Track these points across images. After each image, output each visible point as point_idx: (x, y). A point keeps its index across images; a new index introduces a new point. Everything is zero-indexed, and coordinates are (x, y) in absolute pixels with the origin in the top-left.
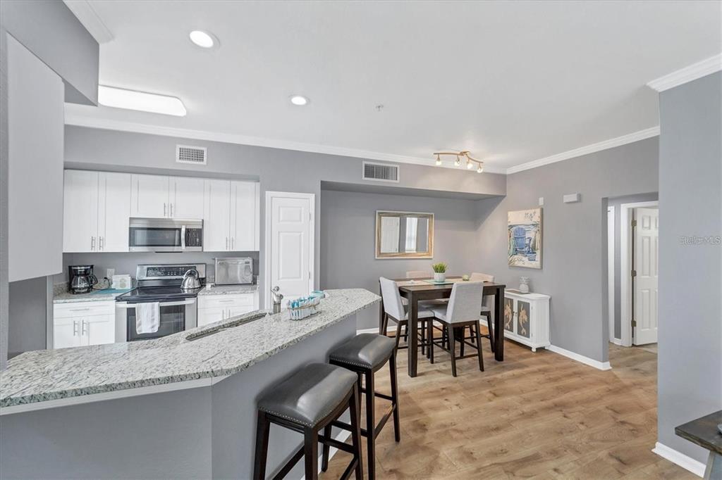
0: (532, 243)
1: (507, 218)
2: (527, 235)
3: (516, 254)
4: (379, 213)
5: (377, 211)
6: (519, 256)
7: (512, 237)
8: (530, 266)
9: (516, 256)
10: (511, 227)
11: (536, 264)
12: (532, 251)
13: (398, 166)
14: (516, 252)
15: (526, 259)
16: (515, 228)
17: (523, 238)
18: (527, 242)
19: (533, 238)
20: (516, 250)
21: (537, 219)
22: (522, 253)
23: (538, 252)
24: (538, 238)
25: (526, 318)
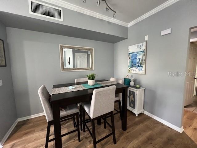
0: (140, 61)
1: (128, 49)
2: (138, 57)
3: (132, 67)
4: (61, 46)
5: (60, 45)
6: (134, 68)
7: (130, 59)
8: (139, 73)
9: (132, 68)
10: (130, 54)
11: (142, 72)
12: (141, 65)
13: (61, 9)
14: (132, 66)
15: (137, 70)
16: (132, 54)
17: (136, 59)
18: (138, 61)
19: (141, 58)
20: (132, 65)
21: (143, 48)
22: (135, 67)
23: (144, 66)
24: (144, 58)
25: (133, 99)
